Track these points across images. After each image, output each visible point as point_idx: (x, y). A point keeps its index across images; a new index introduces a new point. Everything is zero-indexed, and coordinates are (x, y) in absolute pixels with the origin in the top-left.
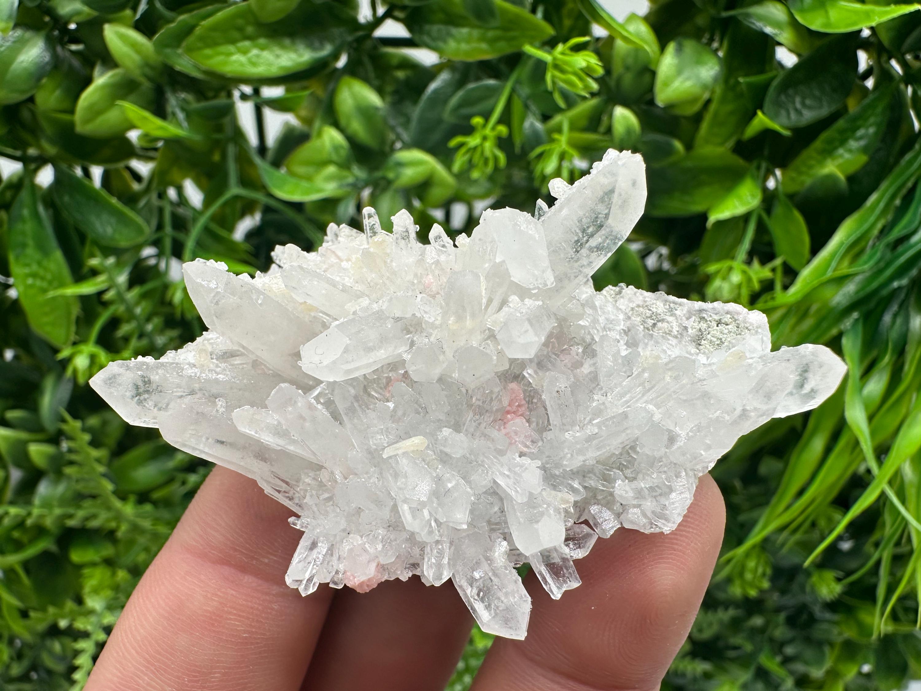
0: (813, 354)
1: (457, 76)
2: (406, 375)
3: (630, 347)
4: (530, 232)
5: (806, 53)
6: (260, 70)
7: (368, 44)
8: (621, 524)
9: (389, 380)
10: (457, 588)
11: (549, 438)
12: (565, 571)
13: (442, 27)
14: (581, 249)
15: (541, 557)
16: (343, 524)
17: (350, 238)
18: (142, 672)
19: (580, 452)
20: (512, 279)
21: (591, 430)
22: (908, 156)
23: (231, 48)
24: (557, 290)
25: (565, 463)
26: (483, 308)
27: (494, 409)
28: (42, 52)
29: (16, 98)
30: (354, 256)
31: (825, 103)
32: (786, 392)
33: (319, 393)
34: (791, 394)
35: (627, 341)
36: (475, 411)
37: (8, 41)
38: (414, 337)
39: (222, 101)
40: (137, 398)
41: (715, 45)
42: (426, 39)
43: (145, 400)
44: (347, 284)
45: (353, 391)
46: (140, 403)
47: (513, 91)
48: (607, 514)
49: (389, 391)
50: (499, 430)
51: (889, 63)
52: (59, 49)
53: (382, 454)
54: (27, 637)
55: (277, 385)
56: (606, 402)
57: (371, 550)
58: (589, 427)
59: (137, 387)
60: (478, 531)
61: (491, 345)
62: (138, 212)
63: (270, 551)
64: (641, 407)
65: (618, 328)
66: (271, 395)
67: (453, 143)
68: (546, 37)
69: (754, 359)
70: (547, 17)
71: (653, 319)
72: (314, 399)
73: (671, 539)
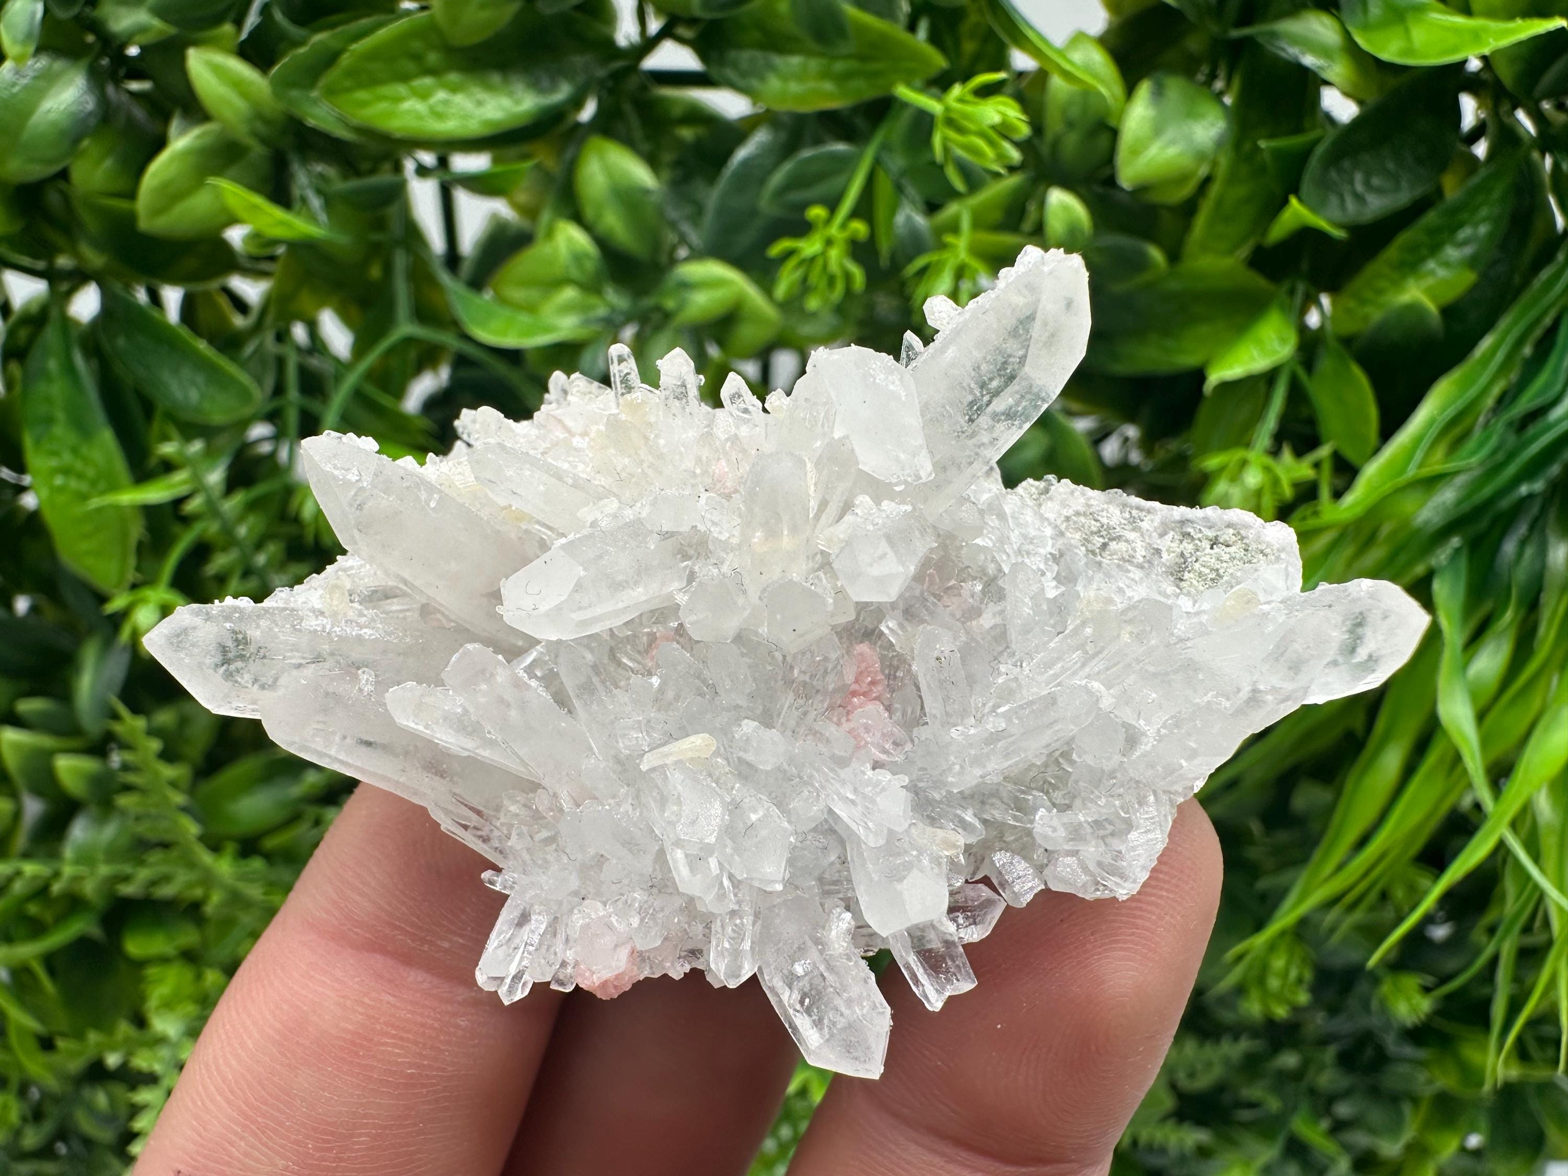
0: (1372, 596)
1: (783, 136)
2: (680, 630)
3: (1063, 584)
4: (891, 387)
5: (1372, 99)
6: (450, 126)
7: (633, 82)
8: (1046, 884)
9: (653, 638)
10: (767, 992)
11: (923, 739)
12: (950, 963)
13: (758, 54)
14: (979, 415)
15: (909, 940)
16: (574, 882)
17: (588, 397)
18: (236, 1134)
19: (977, 761)
20: (860, 467)
21: (994, 724)
22: (1545, 274)
23: (401, 89)
24: (937, 486)
25: (950, 779)
26: (811, 516)
27: (831, 687)
28: (83, 94)
29: (36, 171)
30: (594, 428)
31: (1404, 184)
32: (1325, 662)
33: (534, 660)
34: (1335, 663)
35: (1058, 573)
36: (798, 690)
37: (23, 77)
38: (693, 564)
39: (384, 177)
40: (224, 668)
41: (1219, 85)
42: (730, 73)
43: (238, 671)
44: (581, 475)
45: (589, 657)
46: (229, 676)
47: (877, 162)
48: (1021, 867)
49: (652, 658)
50: (839, 724)
51: (1513, 115)
52: (110, 90)
53: (639, 765)
54: (52, 1083)
55: (462, 645)
56: (1020, 677)
57: (621, 927)
58: (991, 719)
59: (224, 650)
60: (803, 895)
61: (824, 580)
62: (243, 365)
63: (453, 928)
64: (1080, 686)
65: (1042, 551)
66: (451, 663)
67: (776, 250)
68: (933, 72)
69: (1273, 605)
70: (935, 39)
71: (1102, 536)
72: (525, 671)
73: (1130, 908)
